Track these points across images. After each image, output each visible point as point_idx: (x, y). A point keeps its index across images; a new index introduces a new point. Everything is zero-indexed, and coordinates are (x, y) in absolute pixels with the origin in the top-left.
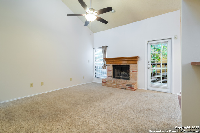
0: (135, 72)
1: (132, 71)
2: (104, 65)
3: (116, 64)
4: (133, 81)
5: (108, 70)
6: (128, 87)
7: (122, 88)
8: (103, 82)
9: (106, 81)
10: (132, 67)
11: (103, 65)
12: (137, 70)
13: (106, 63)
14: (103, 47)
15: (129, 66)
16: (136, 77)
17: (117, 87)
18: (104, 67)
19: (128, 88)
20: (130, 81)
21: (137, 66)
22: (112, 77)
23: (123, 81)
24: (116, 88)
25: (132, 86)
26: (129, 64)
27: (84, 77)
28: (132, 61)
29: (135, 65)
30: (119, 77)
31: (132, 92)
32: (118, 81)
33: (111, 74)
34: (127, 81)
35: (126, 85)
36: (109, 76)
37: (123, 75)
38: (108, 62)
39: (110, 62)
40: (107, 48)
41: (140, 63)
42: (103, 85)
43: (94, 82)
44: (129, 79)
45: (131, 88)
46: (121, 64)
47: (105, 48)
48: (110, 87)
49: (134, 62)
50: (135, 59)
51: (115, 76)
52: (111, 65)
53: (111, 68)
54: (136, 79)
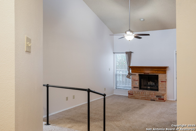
0: (164, 83)
1: (161, 82)
2: (129, 74)
3: (143, 74)
4: (163, 92)
5: (134, 80)
6: (158, 98)
7: (151, 100)
8: (129, 94)
9: (133, 92)
10: (161, 77)
11: (127, 74)
12: (166, 80)
13: (131, 72)
14: (127, 53)
15: (158, 76)
16: (166, 88)
17: (147, 99)
18: (128, 77)
19: (158, 100)
20: (159, 92)
21: (166, 76)
22: (138, 88)
23: (153, 92)
24: (145, 100)
25: (162, 98)
26: (158, 74)
27: (105, 88)
28: (161, 71)
29: (163, 75)
30: (146, 87)
31: (163, 103)
32: (147, 92)
34: (156, 92)
35: (155, 96)
36: (134, 87)
37: (150, 86)
38: (133, 71)
39: (137, 71)
40: (132, 54)
41: (169, 73)
42: (128, 98)
43: (114, 94)
44: (157, 90)
45: (161, 99)
46: (149, 74)
47: (129, 54)
48: (138, 99)
49: (162, 72)
50: (164, 70)
51: (142, 87)
52: (137, 74)
53: (137, 77)
54: (165, 90)
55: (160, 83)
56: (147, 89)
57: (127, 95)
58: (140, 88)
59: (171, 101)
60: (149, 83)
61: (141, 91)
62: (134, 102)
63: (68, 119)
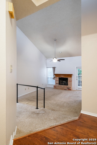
0: (71, 82)
2: (54, 77)
3: (61, 77)
4: (70, 86)
5: (56, 80)
7: (65, 90)
9: (56, 86)
10: (69, 79)
14: (53, 68)
17: (62, 89)
20: (68, 86)
21: (71, 79)
23: (65, 86)
25: (70, 89)
27: (43, 84)
29: (70, 78)
31: (70, 91)
32: (63, 86)
33: (58, 83)
35: (67, 88)
36: (56, 84)
37: (64, 83)
38: (56, 76)
41: (73, 77)
43: (47, 87)
44: (68, 85)
45: (69, 89)
46: (64, 77)
47: (54, 68)
50: (70, 76)
52: (58, 77)
53: (58, 79)
54: (71, 85)
55: (68, 82)
56: (62, 85)
57: (53, 87)
58: (59, 84)
59: (74, 90)
60: (63, 82)
61: (60, 85)
62: (57, 91)
63: (26, 99)
